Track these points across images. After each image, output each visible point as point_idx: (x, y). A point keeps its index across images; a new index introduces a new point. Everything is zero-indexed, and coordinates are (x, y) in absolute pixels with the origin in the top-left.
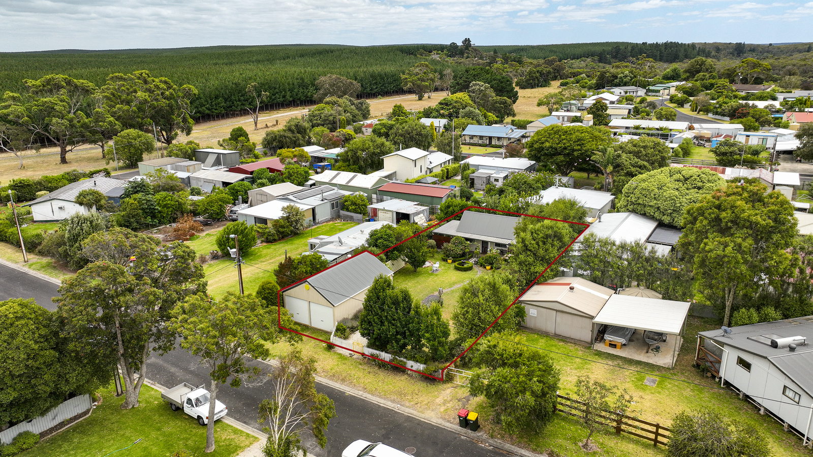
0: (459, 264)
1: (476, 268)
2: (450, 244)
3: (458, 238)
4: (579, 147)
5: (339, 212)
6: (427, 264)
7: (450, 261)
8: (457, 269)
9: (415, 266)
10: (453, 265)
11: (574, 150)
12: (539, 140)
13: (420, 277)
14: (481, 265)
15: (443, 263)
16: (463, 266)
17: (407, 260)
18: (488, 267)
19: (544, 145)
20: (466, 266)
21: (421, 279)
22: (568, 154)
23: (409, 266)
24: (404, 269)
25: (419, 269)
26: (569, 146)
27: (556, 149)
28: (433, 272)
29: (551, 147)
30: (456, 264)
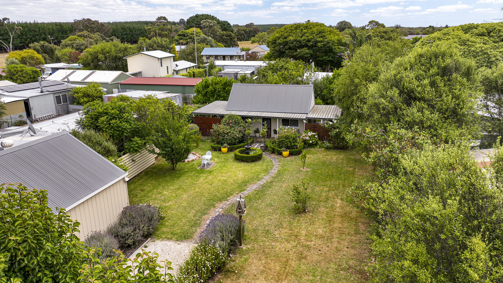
0: (241, 152)
1: (267, 157)
2: (222, 126)
3: (231, 117)
4: (321, 39)
5: (68, 107)
6: (191, 157)
7: (224, 150)
8: (238, 159)
9: (172, 160)
10: (232, 154)
11: (317, 42)
12: (282, 35)
13: (183, 178)
14: (273, 152)
15: (215, 153)
16: (248, 153)
17: (157, 150)
18: (286, 153)
19: (288, 39)
20: (252, 154)
21: (185, 181)
22: (312, 46)
23: (163, 162)
24: (154, 168)
25: (179, 165)
26: (312, 39)
27: (300, 42)
28: (203, 168)
29: (295, 40)
30: (237, 152)
